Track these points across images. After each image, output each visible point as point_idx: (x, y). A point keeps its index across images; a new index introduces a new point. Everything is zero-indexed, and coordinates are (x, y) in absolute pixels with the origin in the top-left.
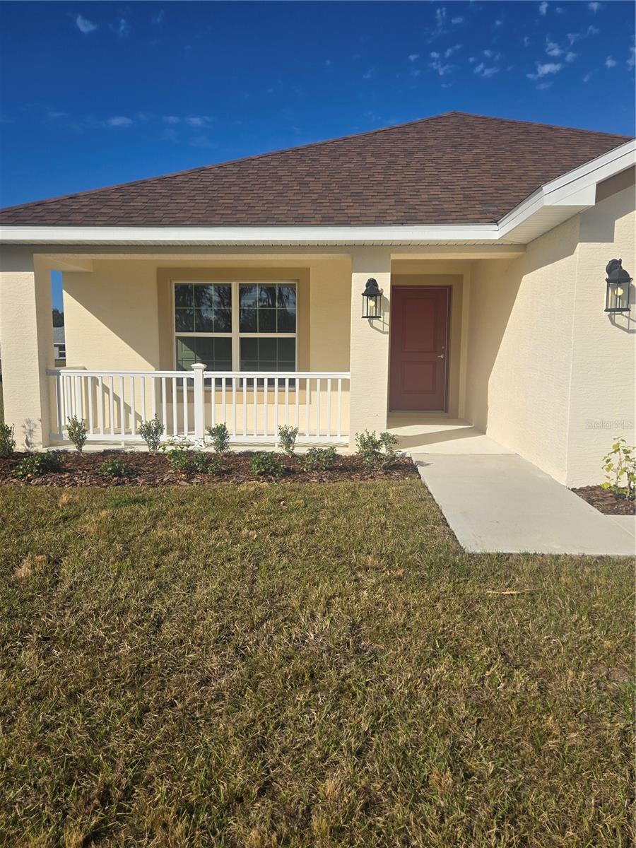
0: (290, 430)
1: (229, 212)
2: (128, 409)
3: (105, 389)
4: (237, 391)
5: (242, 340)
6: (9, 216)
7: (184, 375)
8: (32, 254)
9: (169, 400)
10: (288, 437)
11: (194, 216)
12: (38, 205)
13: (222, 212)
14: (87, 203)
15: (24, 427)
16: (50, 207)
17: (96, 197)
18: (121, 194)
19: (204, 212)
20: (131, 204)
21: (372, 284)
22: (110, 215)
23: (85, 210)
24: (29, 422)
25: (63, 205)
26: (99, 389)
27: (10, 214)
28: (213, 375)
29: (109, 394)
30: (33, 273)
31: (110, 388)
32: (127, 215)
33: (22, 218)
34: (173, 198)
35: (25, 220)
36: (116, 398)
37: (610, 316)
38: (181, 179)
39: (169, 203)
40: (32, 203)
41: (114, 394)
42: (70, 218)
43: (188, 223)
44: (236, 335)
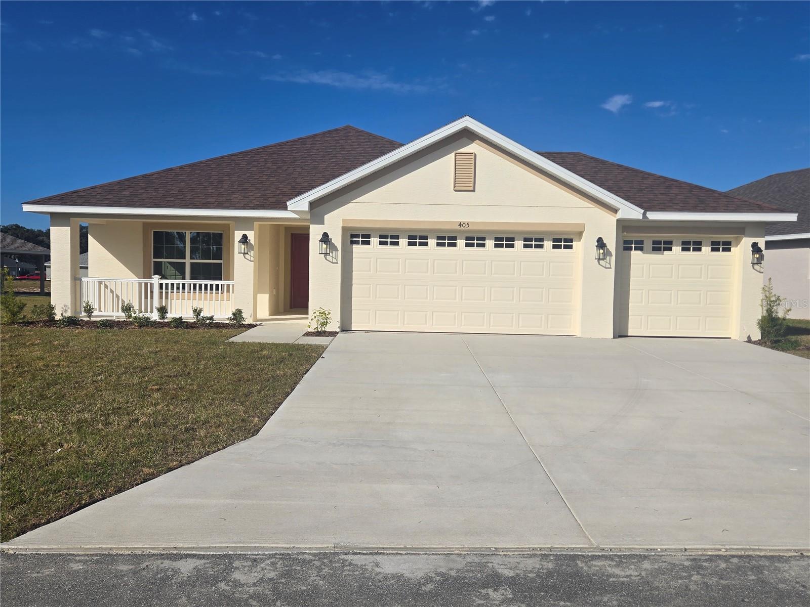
0: (199, 309)
1: (172, 199)
2: (118, 297)
3: (106, 287)
4: (188, 293)
5: (192, 264)
6: (59, 200)
7: (149, 281)
8: (69, 218)
9: (146, 297)
10: (197, 312)
11: (154, 201)
12: (74, 193)
13: (169, 199)
14: (100, 192)
15: (63, 308)
16: (80, 194)
17: (106, 188)
18: (119, 186)
19: (159, 198)
20: (124, 193)
21: (245, 237)
22: (111, 200)
23: (98, 197)
24: (65, 306)
25: (87, 193)
26: (103, 286)
27: (59, 198)
28: (164, 281)
29: (108, 289)
30: (69, 228)
31: (114, 291)
32: (119, 200)
33: (65, 201)
34: (147, 189)
35: (66, 202)
36: (112, 291)
37: (325, 256)
38: (155, 176)
39: (143, 193)
40: (71, 191)
41: (116, 294)
42: (90, 201)
43: (149, 205)
44: (188, 261)
